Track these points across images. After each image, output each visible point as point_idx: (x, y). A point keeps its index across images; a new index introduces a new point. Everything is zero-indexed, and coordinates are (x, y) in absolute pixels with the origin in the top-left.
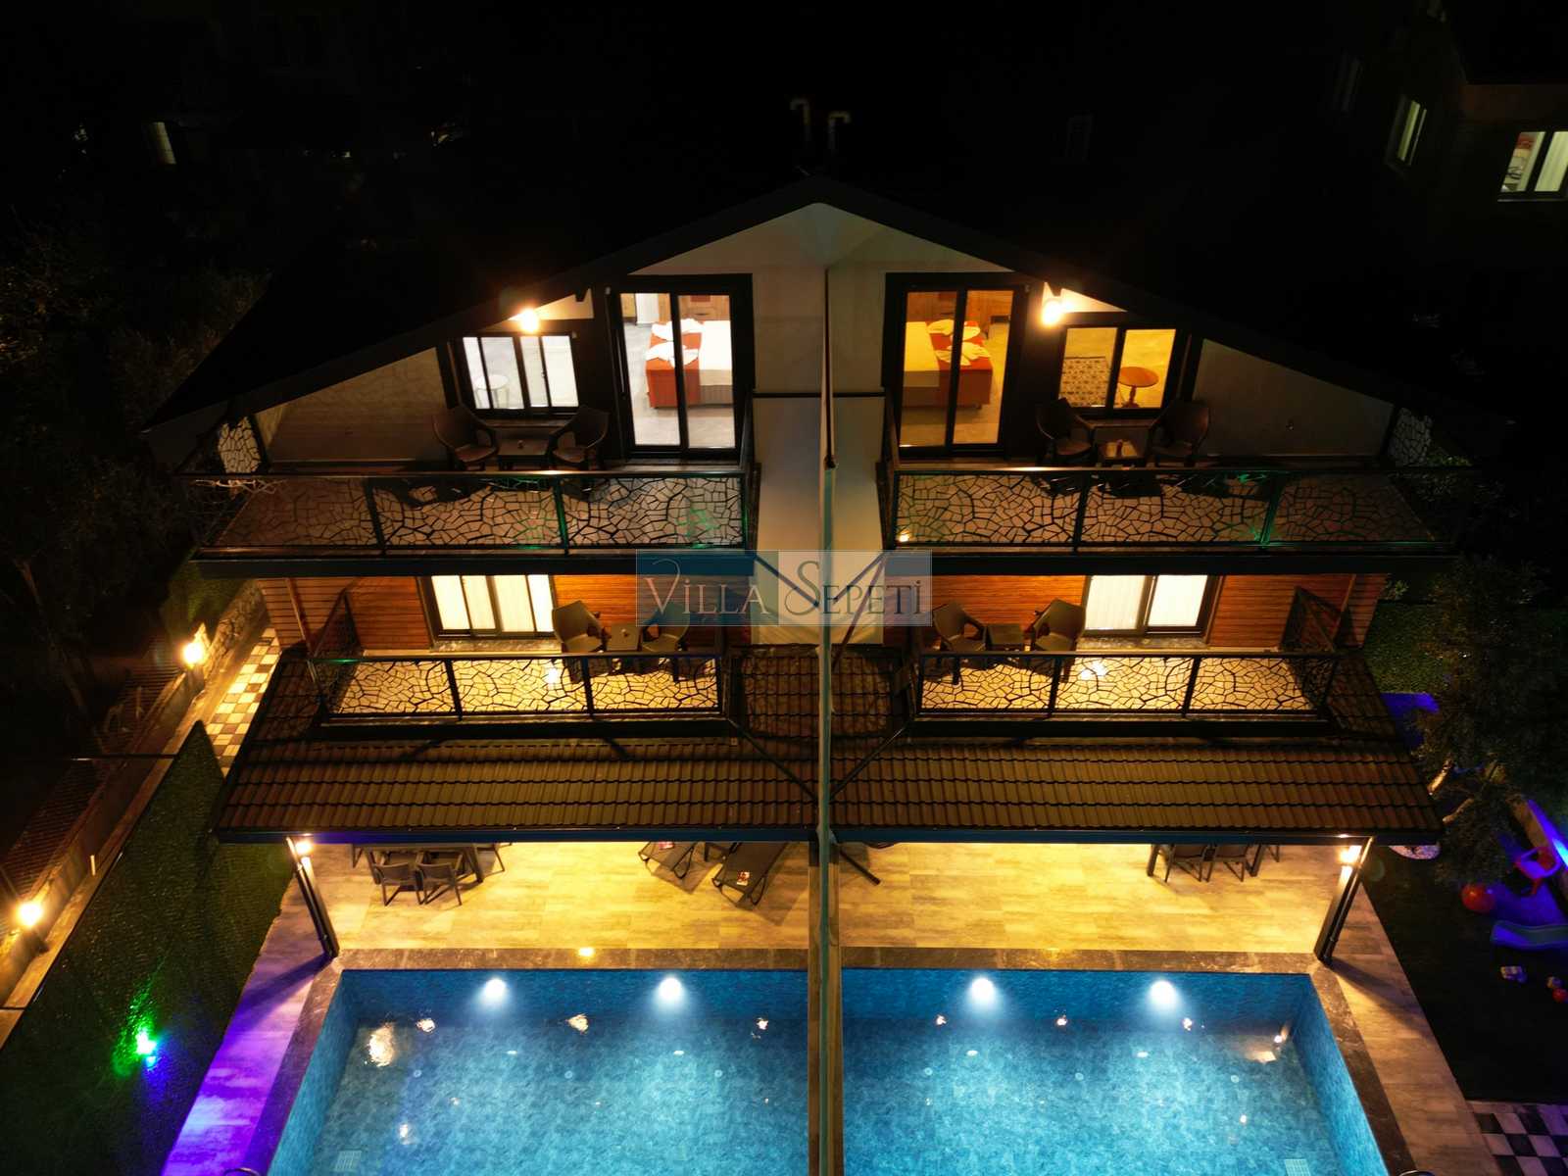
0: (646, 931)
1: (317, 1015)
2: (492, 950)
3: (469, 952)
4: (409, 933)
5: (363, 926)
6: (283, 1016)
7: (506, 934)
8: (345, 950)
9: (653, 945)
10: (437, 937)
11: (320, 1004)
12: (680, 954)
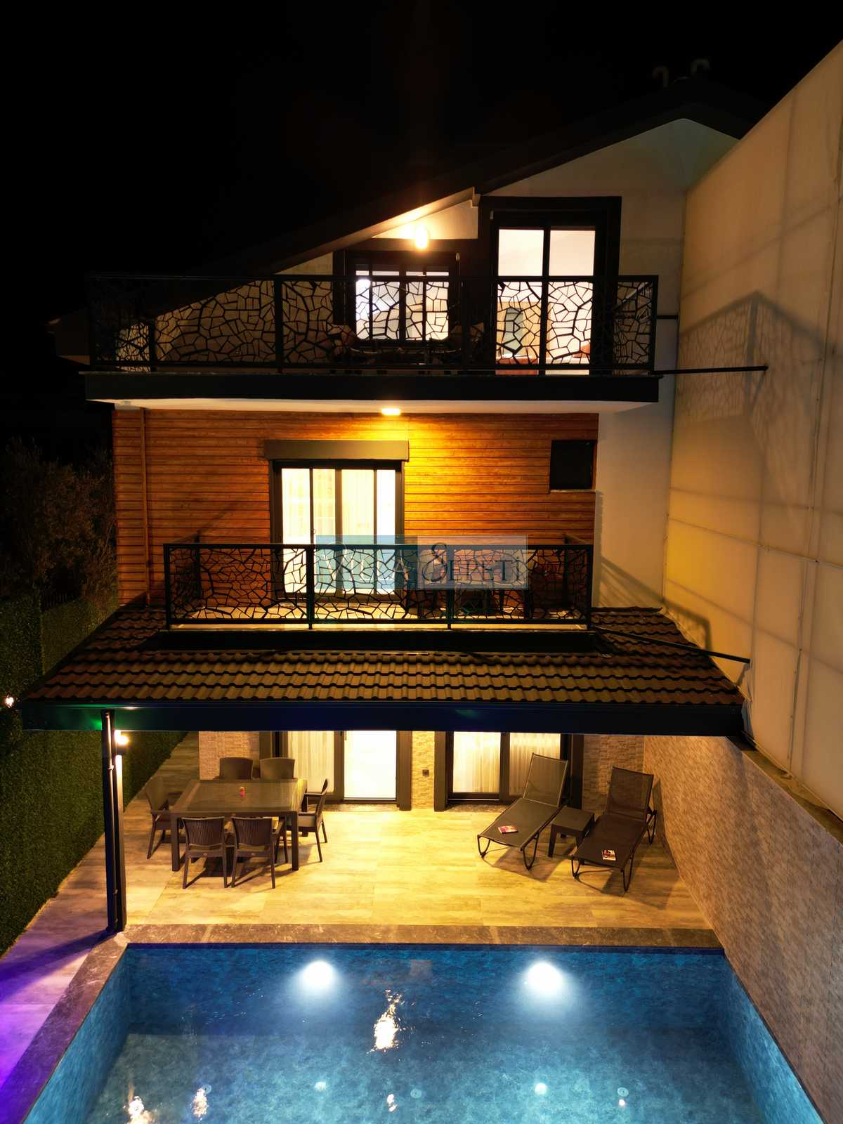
0: (502, 912)
1: (90, 987)
2: (317, 926)
3: (287, 928)
4: (212, 912)
5: (155, 906)
6: (45, 989)
7: (331, 913)
8: (131, 926)
9: (516, 923)
10: (246, 915)
11: (95, 976)
12: (554, 932)
